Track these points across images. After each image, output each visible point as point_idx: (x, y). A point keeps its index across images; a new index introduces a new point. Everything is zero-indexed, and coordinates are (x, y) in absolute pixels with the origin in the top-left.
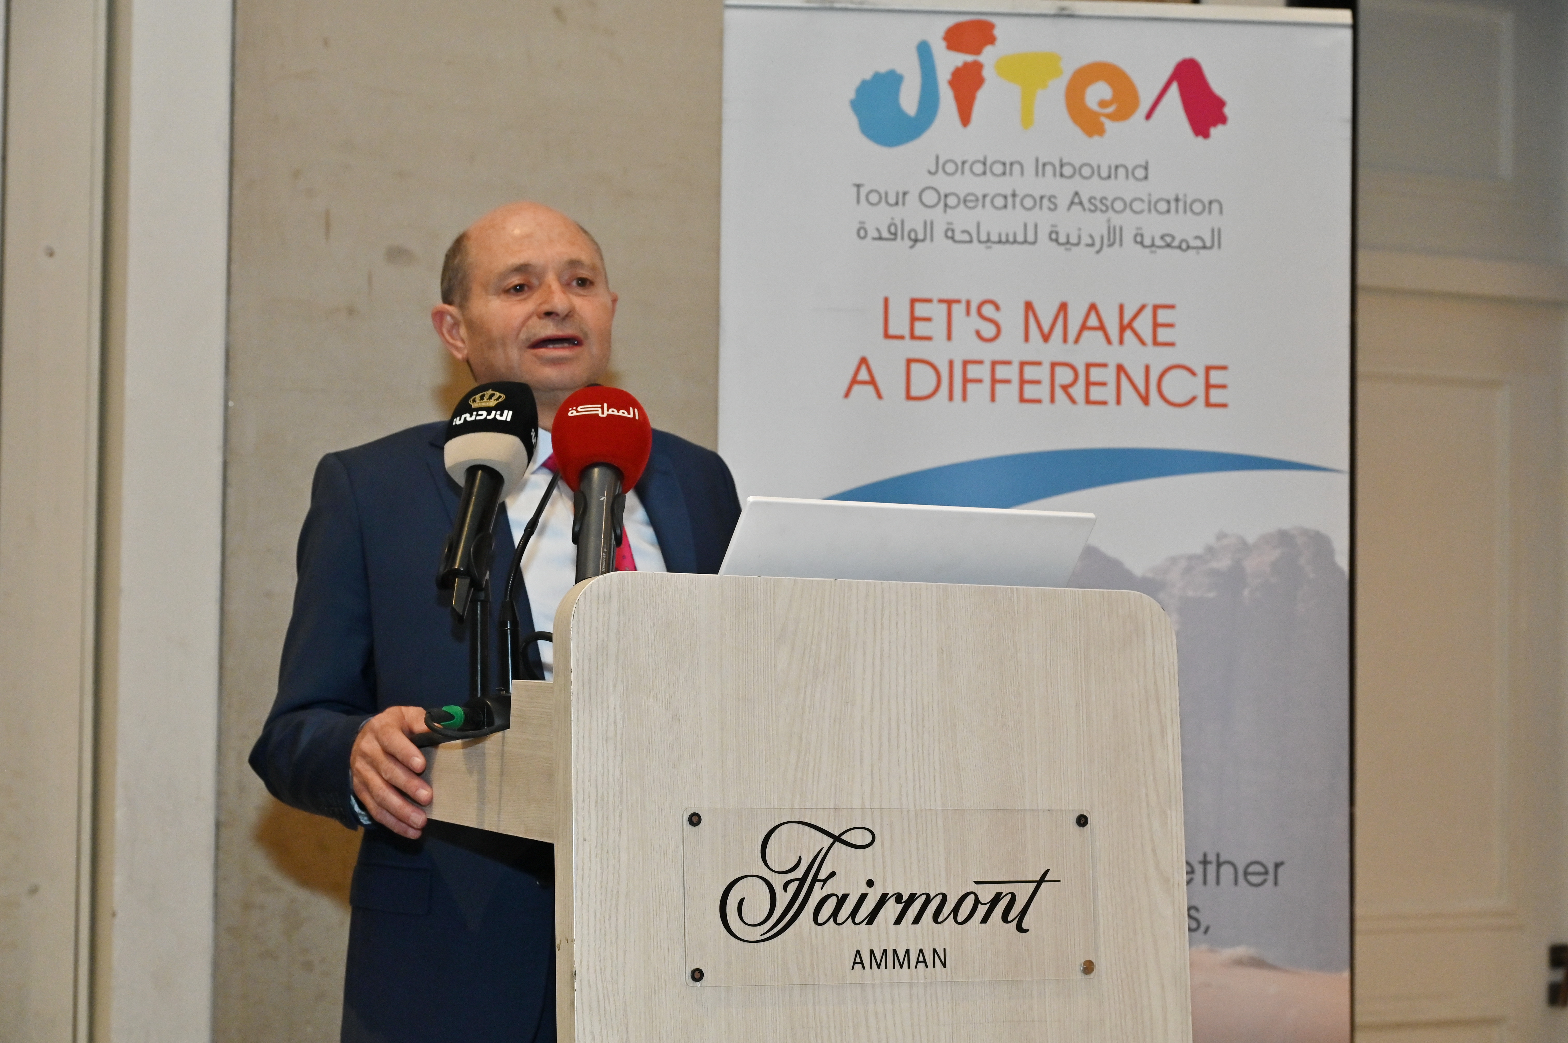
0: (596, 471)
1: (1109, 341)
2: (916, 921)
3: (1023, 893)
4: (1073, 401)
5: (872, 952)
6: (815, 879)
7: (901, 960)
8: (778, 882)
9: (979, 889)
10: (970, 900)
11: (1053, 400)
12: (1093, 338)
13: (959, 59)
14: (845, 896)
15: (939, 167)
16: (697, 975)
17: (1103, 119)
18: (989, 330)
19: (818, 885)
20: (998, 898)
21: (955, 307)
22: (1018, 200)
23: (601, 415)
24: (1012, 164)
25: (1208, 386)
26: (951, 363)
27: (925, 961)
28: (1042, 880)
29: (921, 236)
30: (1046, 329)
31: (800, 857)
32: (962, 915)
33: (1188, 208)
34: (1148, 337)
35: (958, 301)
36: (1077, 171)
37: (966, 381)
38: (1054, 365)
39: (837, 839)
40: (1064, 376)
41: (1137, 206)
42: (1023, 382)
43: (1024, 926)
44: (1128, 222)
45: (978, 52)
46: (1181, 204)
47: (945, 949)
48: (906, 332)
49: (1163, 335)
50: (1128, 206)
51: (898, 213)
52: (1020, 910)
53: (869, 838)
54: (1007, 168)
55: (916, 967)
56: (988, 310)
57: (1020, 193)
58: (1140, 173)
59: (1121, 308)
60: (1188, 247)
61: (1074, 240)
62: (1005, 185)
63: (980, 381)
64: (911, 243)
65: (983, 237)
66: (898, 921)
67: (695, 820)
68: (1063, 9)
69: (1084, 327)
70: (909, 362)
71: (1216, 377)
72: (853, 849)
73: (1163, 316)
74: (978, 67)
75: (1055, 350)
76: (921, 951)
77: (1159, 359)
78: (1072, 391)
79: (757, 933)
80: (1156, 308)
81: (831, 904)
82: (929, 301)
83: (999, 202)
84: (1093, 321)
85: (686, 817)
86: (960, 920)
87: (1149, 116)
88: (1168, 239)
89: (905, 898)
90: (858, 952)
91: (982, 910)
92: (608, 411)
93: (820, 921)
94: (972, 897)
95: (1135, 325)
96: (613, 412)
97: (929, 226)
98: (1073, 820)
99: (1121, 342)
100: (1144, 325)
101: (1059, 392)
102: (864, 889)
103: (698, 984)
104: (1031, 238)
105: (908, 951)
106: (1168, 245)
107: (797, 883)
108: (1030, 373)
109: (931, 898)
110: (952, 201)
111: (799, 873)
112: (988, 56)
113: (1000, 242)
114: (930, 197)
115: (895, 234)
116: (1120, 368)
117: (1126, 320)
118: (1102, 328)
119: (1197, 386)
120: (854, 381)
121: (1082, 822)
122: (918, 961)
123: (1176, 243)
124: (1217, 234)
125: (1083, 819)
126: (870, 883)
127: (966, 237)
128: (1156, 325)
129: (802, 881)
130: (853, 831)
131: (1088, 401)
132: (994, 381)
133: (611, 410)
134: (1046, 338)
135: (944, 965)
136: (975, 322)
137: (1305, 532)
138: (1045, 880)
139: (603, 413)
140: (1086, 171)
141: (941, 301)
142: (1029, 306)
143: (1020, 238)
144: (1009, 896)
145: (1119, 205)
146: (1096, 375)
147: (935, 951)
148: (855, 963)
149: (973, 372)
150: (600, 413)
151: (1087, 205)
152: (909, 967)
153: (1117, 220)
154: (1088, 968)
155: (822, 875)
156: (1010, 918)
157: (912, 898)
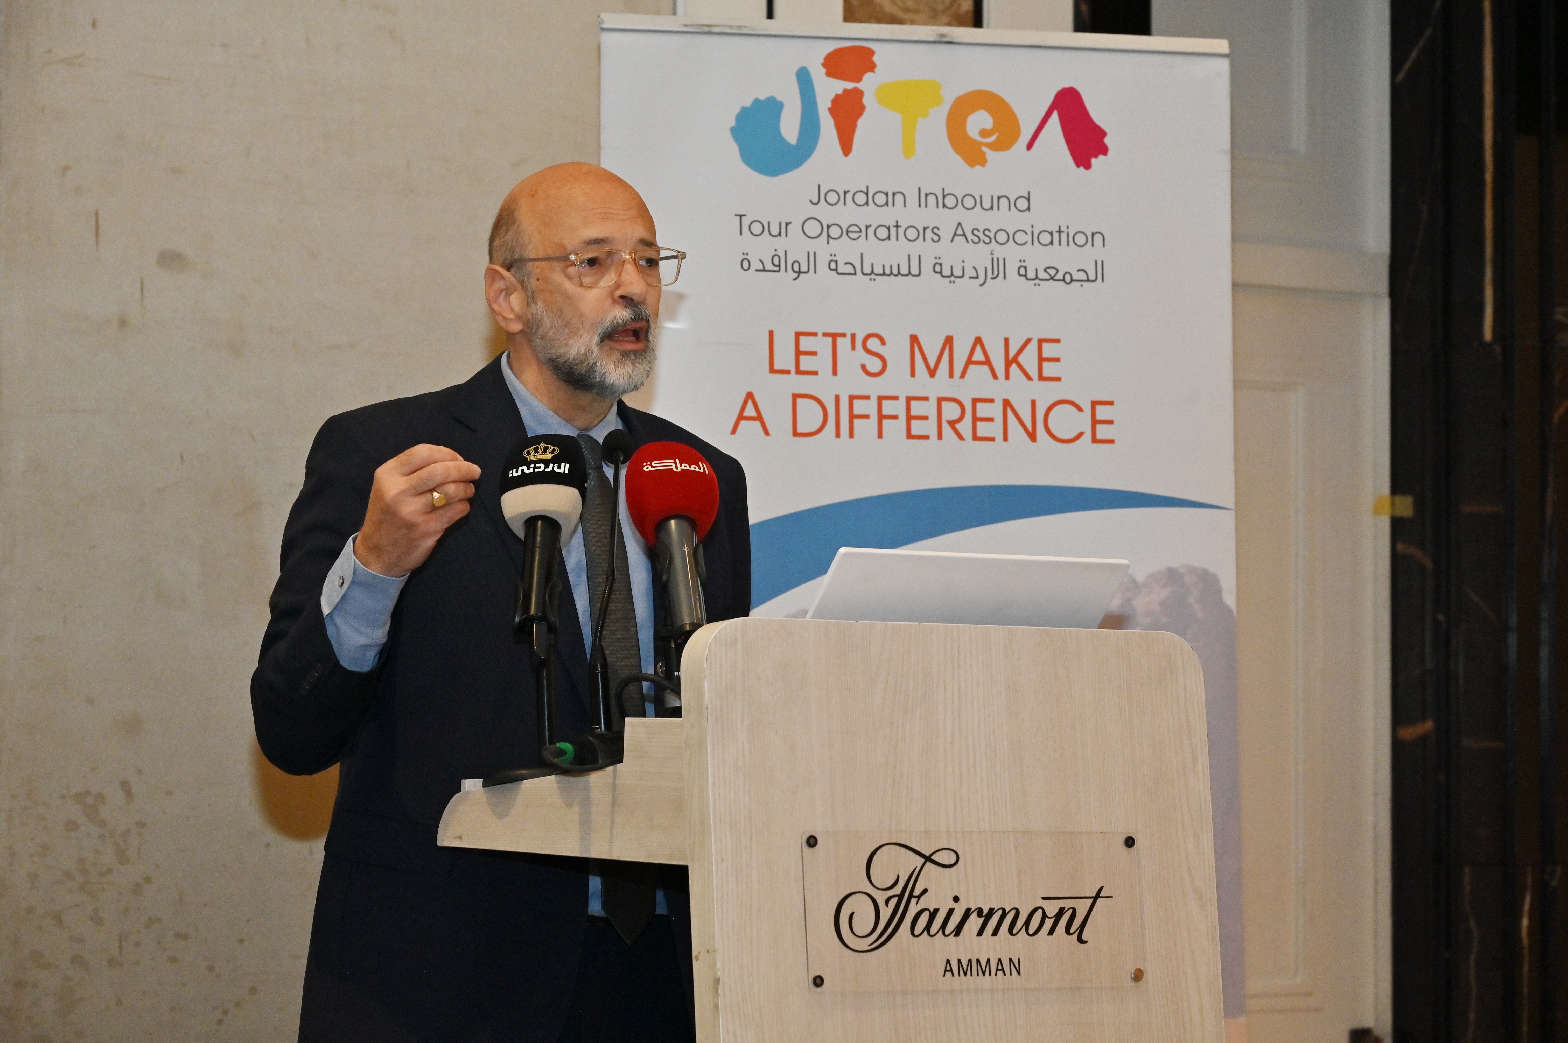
0: (673, 522)
1: (995, 377)
2: (995, 933)
3: (1082, 907)
4: (961, 438)
5: (959, 961)
6: (911, 896)
7: (982, 968)
8: (880, 897)
9: (1046, 905)
10: (1039, 914)
11: (940, 437)
12: (979, 373)
13: (840, 86)
14: (936, 911)
15: (821, 197)
16: (818, 981)
17: (984, 149)
18: (874, 365)
19: (914, 901)
20: (1061, 912)
21: (839, 340)
22: (901, 231)
23: (675, 470)
24: (894, 194)
25: (1095, 422)
26: (837, 398)
27: (1003, 970)
28: (1098, 896)
29: (804, 268)
30: (932, 365)
31: (898, 876)
32: (1032, 928)
33: (1072, 240)
34: (1033, 372)
35: (843, 335)
36: (960, 202)
37: (852, 417)
38: (940, 400)
39: (928, 859)
40: (951, 411)
41: (1020, 238)
42: (910, 418)
43: (1084, 938)
44: (1012, 254)
45: (858, 80)
46: (1064, 236)
47: (1019, 959)
48: (792, 367)
49: (1049, 369)
50: (1011, 237)
51: (781, 244)
52: (1080, 923)
53: (953, 859)
54: (890, 198)
55: (996, 975)
56: (873, 344)
57: (904, 225)
58: (1023, 204)
59: (1007, 341)
60: (1072, 280)
61: (958, 272)
62: (888, 216)
63: (867, 417)
64: (796, 275)
65: (867, 270)
66: (980, 933)
67: (812, 842)
68: (942, 36)
69: (970, 362)
70: (795, 397)
71: (1102, 413)
72: (941, 868)
73: (1049, 350)
74: (858, 94)
75: (941, 385)
76: (1000, 960)
77: (1045, 394)
78: (958, 426)
79: (864, 944)
80: (1041, 342)
81: (925, 917)
82: (814, 334)
83: (882, 233)
84: (978, 356)
85: (805, 839)
86: (1031, 932)
87: (1030, 146)
88: (1052, 272)
89: (985, 912)
90: (948, 961)
91: (1049, 923)
92: (681, 466)
93: (916, 933)
94: (1040, 911)
95: (1021, 359)
96: (685, 466)
97: (813, 258)
98: (1121, 840)
99: (1007, 377)
100: (1029, 359)
101: (946, 428)
102: (952, 904)
103: (819, 989)
104: (915, 271)
105: (989, 960)
106: (1052, 278)
107: (896, 899)
108: (917, 408)
109: (1007, 912)
110: (835, 232)
111: (898, 890)
112: (868, 83)
113: (884, 274)
114: (813, 228)
115: (779, 266)
116: (1007, 403)
117: (1011, 355)
118: (988, 362)
119: (1084, 422)
120: (741, 417)
121: (1130, 843)
122: (997, 970)
123: (1060, 276)
124: (1100, 266)
125: (1131, 840)
126: (956, 899)
127: (850, 269)
128: (1041, 360)
129: (901, 897)
130: (941, 852)
131: (975, 438)
132: (881, 417)
133: (683, 465)
134: (932, 373)
135: (1019, 973)
136: (861, 356)
137: (1193, 570)
138: (1100, 896)
139: (677, 468)
140: (969, 202)
141: (825, 335)
142: (914, 339)
143: (904, 271)
144: (1071, 911)
145: (1002, 237)
146: (983, 410)
147: (1011, 960)
148: (946, 971)
149: (860, 407)
150: (674, 467)
151: (970, 236)
152: (990, 975)
153: (1000, 252)
154: (1138, 976)
155: (917, 892)
156: (1072, 931)
157: (991, 912)
